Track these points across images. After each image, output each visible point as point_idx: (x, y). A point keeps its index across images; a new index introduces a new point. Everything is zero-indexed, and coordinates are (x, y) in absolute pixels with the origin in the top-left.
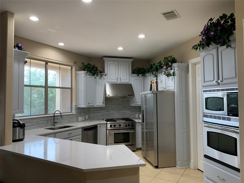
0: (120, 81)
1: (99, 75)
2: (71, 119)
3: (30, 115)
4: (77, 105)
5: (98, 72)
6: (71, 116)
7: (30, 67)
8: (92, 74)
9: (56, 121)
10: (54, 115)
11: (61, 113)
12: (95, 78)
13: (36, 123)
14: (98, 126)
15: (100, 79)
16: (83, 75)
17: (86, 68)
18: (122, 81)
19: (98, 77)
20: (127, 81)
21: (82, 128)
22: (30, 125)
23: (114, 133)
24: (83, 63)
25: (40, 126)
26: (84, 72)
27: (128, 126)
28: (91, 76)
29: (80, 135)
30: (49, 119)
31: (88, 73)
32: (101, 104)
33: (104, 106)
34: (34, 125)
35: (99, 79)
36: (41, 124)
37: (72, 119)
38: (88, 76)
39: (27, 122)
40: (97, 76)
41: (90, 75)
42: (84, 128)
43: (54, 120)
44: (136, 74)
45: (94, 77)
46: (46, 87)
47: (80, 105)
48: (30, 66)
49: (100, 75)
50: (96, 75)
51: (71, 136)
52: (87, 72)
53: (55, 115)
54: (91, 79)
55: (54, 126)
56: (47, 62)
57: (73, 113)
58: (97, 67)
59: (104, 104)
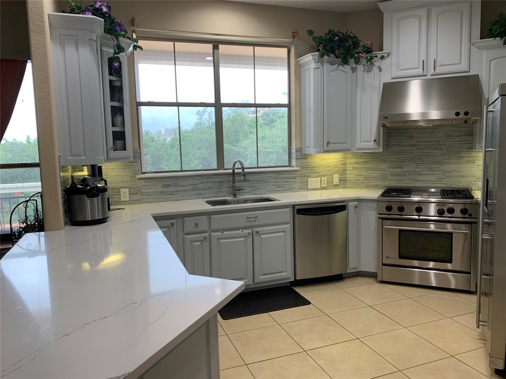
0: (432, 71)
1: (364, 61)
2: (284, 182)
3: (180, 169)
4: (301, 148)
5: (358, 53)
6: (284, 176)
7: (175, 65)
8: (340, 60)
9: (237, 184)
10: (234, 171)
11: (243, 169)
12: (354, 70)
13: (190, 187)
14: (351, 205)
15: (369, 71)
16: (313, 65)
17: (321, 45)
18: (439, 70)
19: (360, 68)
20: (463, 67)
21: (294, 206)
22: (176, 191)
23: (400, 231)
24: (310, 33)
25: (201, 194)
26: (312, 55)
27: (446, 214)
28: (336, 66)
29: (287, 223)
30: (225, 179)
31: (326, 57)
32: (371, 144)
33: (381, 150)
34: (185, 190)
35: (365, 72)
36: (204, 190)
37: (288, 182)
38: (327, 66)
39: (170, 185)
40: (357, 63)
41: (332, 64)
42: (297, 207)
43: (234, 181)
44: (497, 36)
45: (347, 68)
46: (218, 105)
47: (307, 147)
48: (174, 62)
49: (366, 58)
50: (352, 61)
51: (255, 223)
52: (322, 56)
53: (236, 171)
54: (340, 74)
55: (235, 196)
56: (216, 44)
57: (292, 167)
58: (355, 37)
59: (379, 145)
